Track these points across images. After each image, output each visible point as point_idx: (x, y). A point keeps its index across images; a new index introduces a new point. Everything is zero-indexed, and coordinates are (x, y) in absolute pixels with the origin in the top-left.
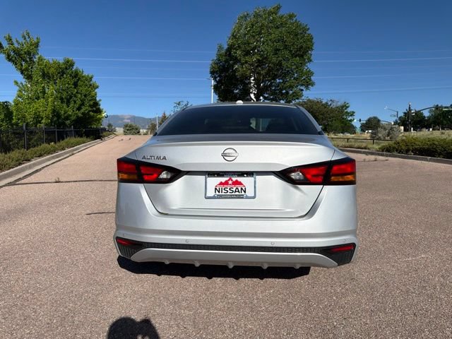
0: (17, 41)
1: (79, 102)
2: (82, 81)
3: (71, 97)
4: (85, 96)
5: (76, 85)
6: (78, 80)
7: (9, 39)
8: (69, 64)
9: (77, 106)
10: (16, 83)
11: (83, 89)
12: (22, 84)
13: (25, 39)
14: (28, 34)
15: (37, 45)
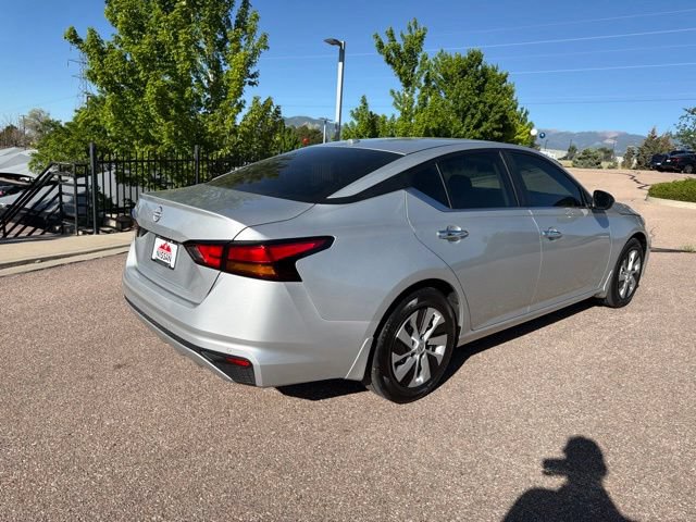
0: (402, 35)
1: (478, 116)
2: (490, 83)
3: (469, 109)
4: (491, 107)
5: (481, 89)
6: (485, 82)
7: (391, 35)
8: (476, 58)
9: (475, 122)
10: (392, 92)
11: (489, 97)
12: (399, 93)
13: (411, 31)
14: (415, 24)
15: (422, 38)
